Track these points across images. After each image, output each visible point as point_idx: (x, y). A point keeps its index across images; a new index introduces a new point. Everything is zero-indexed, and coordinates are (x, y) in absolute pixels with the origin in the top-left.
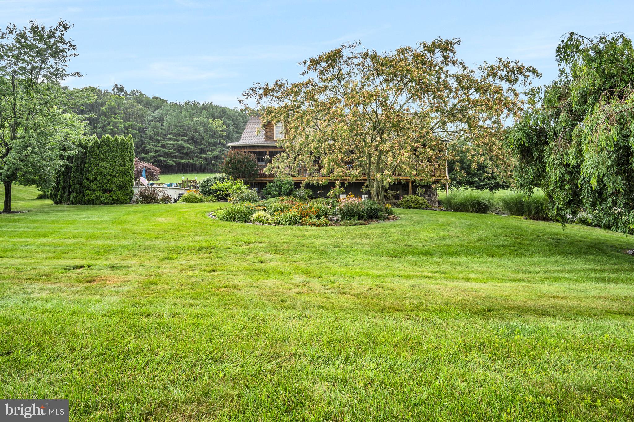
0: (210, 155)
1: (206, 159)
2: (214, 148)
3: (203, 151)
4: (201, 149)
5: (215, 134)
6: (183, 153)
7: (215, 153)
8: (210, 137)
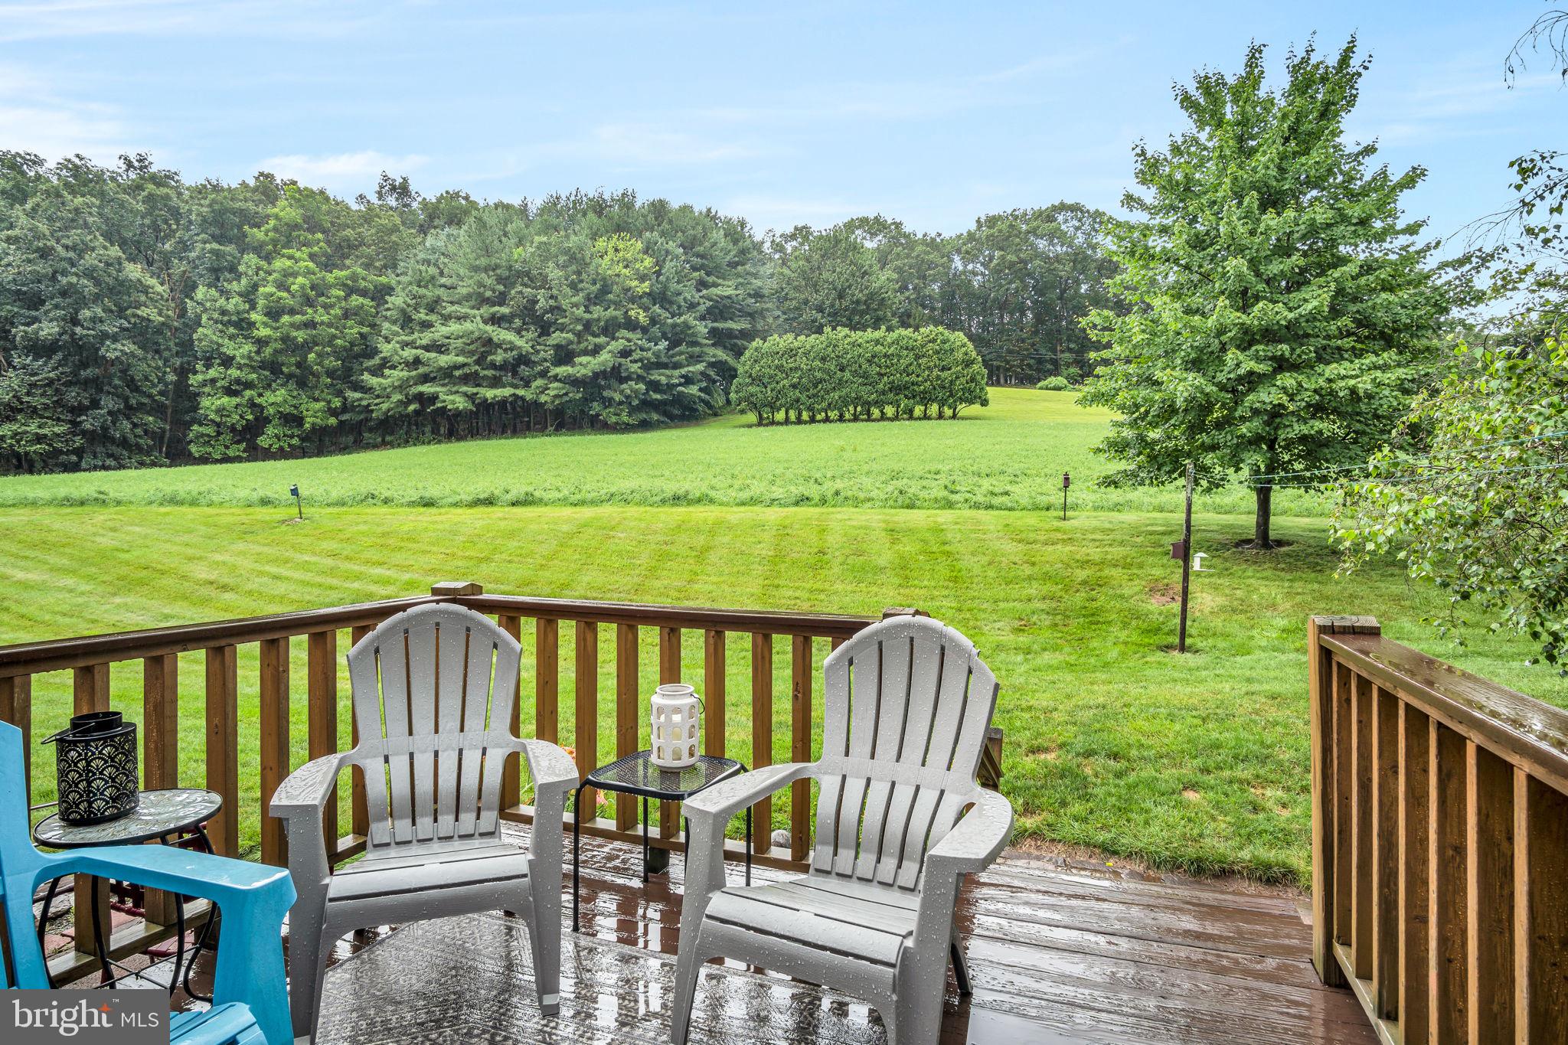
0: (585, 366)
1: (574, 382)
2: (602, 340)
3: (565, 355)
4: (558, 347)
5: (605, 290)
6: (493, 366)
7: (605, 358)
8: (591, 301)
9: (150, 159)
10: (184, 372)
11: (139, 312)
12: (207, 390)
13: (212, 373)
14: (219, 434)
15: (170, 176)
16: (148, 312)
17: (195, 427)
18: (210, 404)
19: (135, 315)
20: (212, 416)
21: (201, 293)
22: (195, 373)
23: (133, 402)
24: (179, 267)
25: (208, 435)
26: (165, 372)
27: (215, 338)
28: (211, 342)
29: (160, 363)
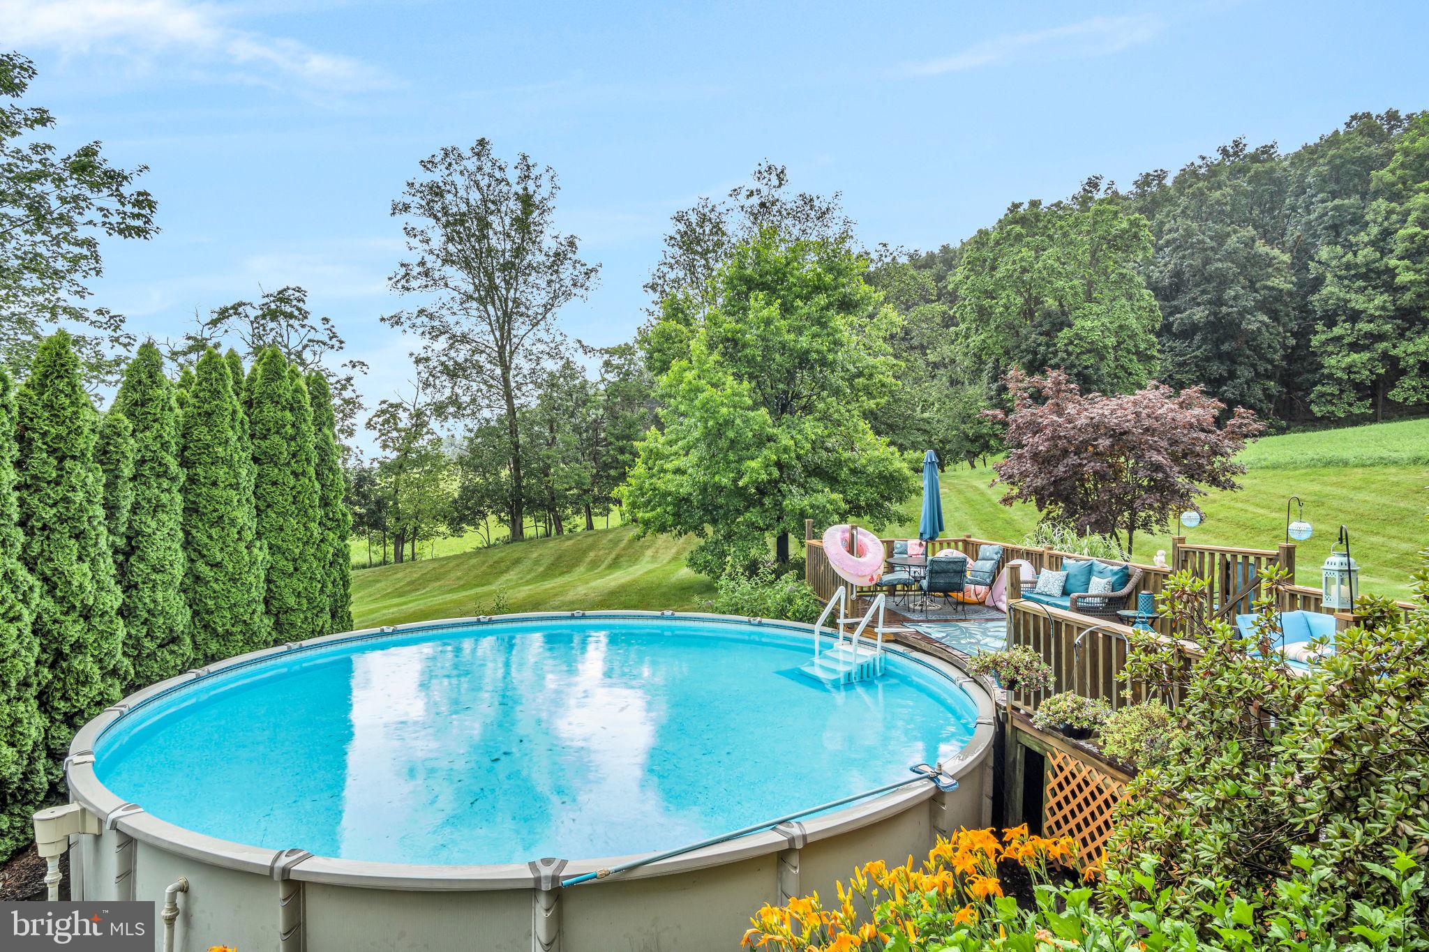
9: (1244, 142)
10: (1303, 334)
11: (1269, 283)
12: (1330, 349)
13: (1337, 331)
14: (1342, 391)
15: (1267, 150)
16: (1278, 282)
17: (1319, 388)
18: (1335, 362)
19: (1266, 287)
20: (1340, 374)
21: (1324, 253)
22: (1316, 333)
23: (1261, 369)
24: (1294, 232)
25: (1332, 395)
26: (1285, 337)
27: (1342, 295)
28: (1338, 299)
29: (1281, 329)
